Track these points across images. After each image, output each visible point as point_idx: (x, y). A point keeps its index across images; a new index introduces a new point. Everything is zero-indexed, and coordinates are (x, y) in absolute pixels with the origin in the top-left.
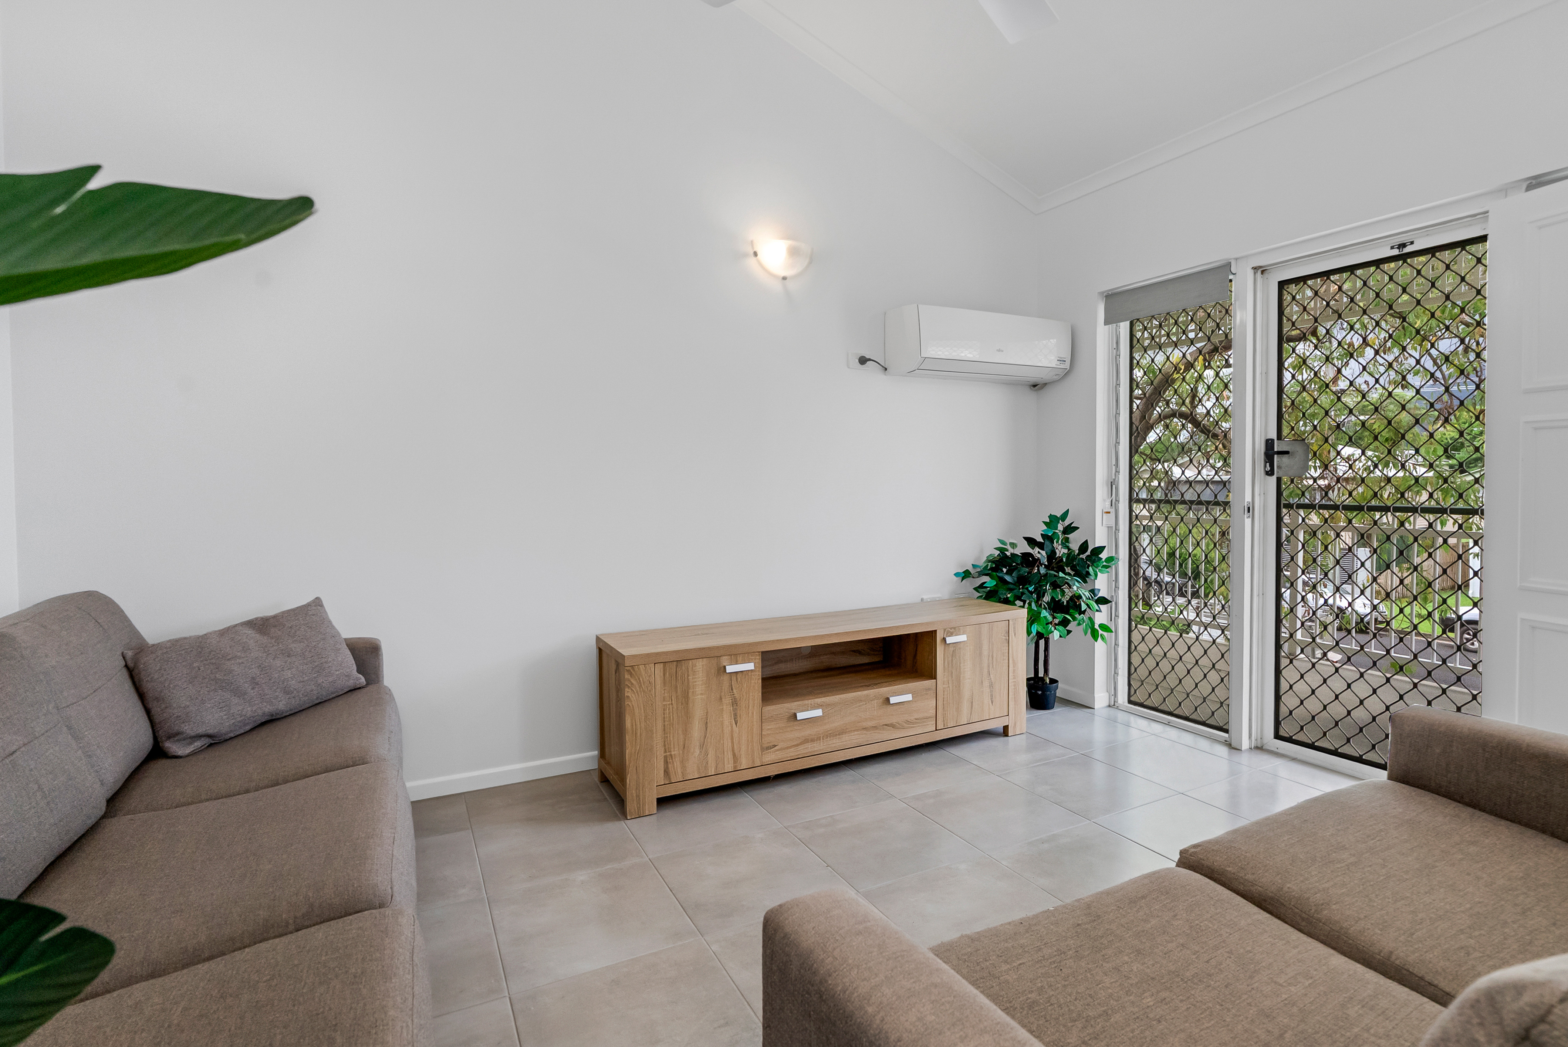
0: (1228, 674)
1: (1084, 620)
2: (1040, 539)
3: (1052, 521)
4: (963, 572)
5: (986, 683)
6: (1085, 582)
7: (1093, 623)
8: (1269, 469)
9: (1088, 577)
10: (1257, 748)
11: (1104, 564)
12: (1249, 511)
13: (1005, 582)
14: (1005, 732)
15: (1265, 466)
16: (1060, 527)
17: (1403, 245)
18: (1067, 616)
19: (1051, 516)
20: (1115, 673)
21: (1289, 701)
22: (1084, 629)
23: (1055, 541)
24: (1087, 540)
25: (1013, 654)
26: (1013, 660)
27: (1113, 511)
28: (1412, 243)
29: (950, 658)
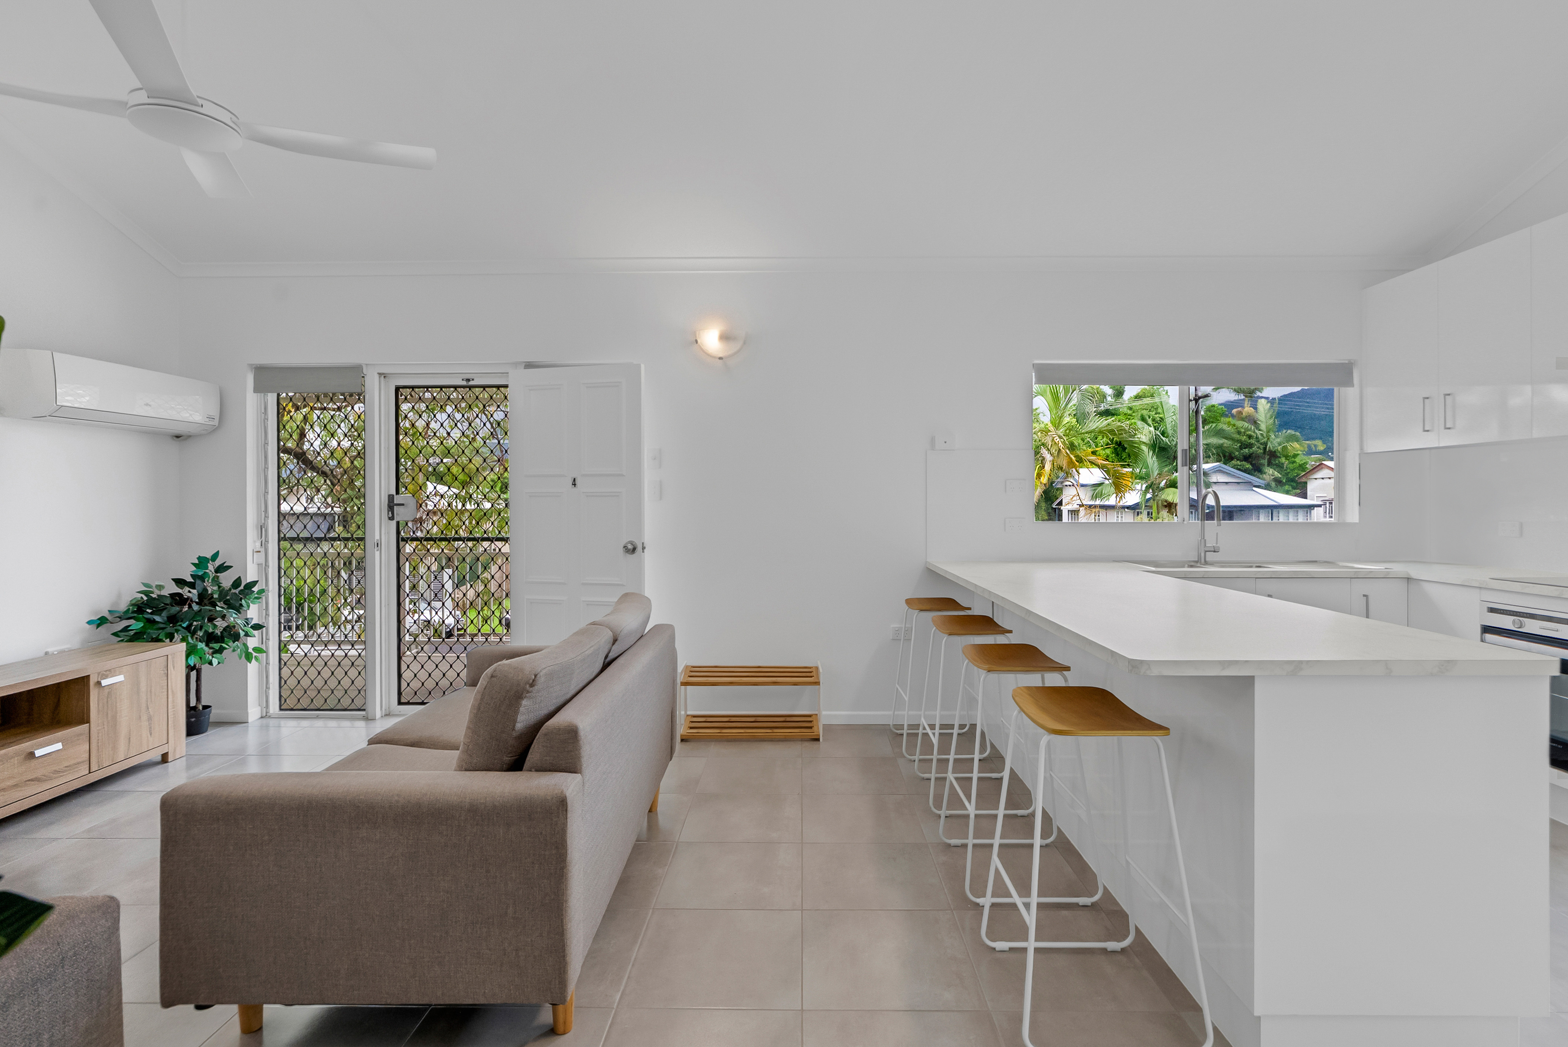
0: (365, 667)
1: (238, 647)
2: (190, 579)
3: (202, 562)
4: (99, 619)
5: (144, 717)
6: (240, 613)
7: (246, 647)
8: (391, 515)
9: (241, 609)
10: (386, 715)
11: (256, 596)
12: (378, 546)
13: (153, 622)
14: (165, 758)
15: (388, 514)
16: (211, 567)
17: (468, 380)
18: (223, 645)
19: (199, 558)
20: (267, 688)
21: (407, 675)
22: (238, 655)
23: (206, 580)
24: (240, 577)
25: (172, 687)
26: (172, 691)
27: (263, 550)
28: (473, 380)
29: (106, 700)
